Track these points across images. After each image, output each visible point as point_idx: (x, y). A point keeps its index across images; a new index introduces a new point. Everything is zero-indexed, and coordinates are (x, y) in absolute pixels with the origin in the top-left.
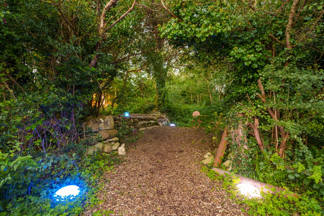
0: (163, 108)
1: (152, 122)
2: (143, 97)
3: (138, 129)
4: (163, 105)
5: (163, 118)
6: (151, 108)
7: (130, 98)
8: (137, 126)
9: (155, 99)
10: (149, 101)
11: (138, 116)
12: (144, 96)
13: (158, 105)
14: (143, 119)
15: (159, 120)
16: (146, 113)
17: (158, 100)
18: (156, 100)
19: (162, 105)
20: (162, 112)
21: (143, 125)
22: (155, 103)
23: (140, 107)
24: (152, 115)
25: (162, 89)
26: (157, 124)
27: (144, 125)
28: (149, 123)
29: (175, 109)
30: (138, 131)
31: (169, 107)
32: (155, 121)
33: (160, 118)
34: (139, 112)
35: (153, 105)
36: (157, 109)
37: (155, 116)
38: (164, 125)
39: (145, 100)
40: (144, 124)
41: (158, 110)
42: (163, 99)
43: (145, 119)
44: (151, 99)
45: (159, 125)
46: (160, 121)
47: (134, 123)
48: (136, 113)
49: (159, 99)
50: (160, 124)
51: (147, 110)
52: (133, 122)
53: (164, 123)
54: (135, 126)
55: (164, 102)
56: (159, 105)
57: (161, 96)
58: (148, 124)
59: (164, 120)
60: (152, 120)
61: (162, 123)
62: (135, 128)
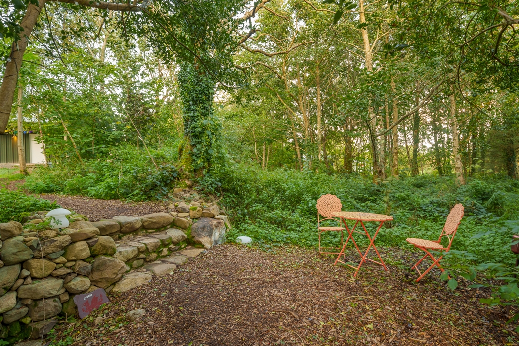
0: (210, 180)
1: (175, 234)
2: (141, 146)
3: (114, 284)
4: (208, 172)
5: (213, 217)
6: (169, 182)
7: (103, 148)
8: (108, 274)
9: (181, 150)
10: (160, 158)
11: (119, 211)
12: (146, 142)
13: (190, 171)
14: (138, 226)
15: (199, 224)
16: (150, 197)
17: (192, 154)
18: (185, 155)
19: (204, 172)
20: (206, 195)
21: (136, 258)
22: (183, 165)
23: (129, 176)
24: (171, 206)
25: (204, 121)
26: (191, 242)
27: (141, 259)
28: (164, 244)
29: (245, 182)
30: (111, 294)
31: (226, 177)
32: (184, 228)
33: (203, 216)
34: (125, 195)
35: (175, 171)
36: (188, 183)
37: (184, 210)
38: (216, 242)
39: (150, 153)
40: (140, 251)
41: (190, 187)
42: (206, 151)
43: (147, 228)
44: (168, 152)
45: (200, 245)
46: (203, 228)
47: (93, 256)
48: (115, 197)
49: (195, 150)
50: (205, 240)
51: (154, 187)
52: (87, 252)
53: (216, 235)
54: (96, 276)
55: (208, 160)
56: (195, 170)
57: (199, 143)
58: (157, 249)
59: (215, 222)
60: (174, 225)
61: (210, 235)
62: (94, 283)
